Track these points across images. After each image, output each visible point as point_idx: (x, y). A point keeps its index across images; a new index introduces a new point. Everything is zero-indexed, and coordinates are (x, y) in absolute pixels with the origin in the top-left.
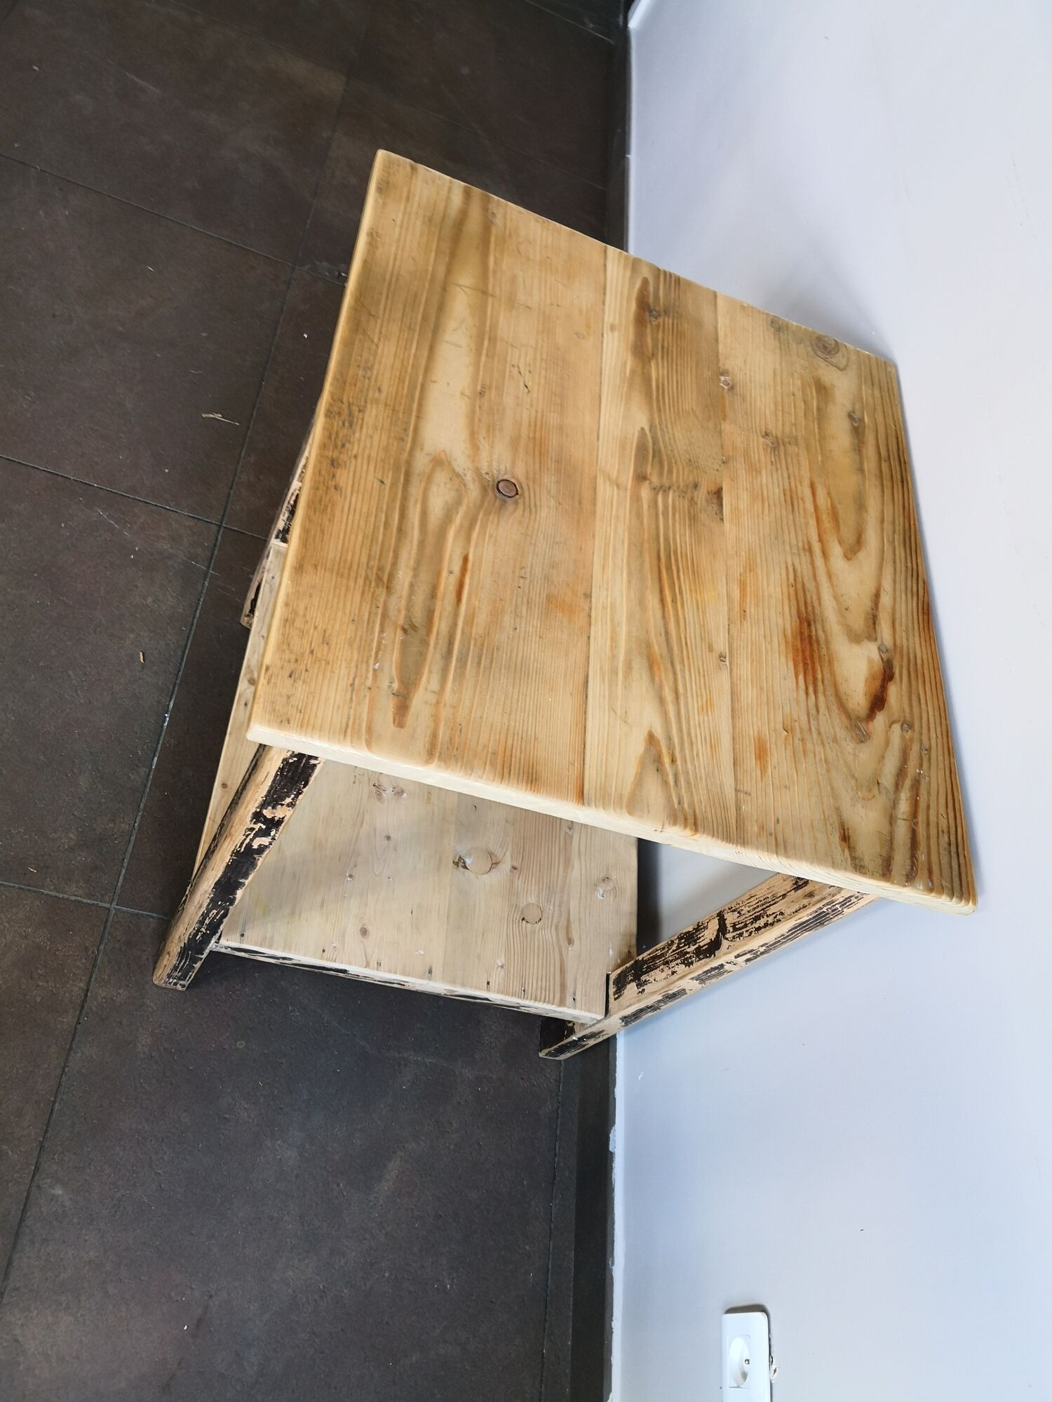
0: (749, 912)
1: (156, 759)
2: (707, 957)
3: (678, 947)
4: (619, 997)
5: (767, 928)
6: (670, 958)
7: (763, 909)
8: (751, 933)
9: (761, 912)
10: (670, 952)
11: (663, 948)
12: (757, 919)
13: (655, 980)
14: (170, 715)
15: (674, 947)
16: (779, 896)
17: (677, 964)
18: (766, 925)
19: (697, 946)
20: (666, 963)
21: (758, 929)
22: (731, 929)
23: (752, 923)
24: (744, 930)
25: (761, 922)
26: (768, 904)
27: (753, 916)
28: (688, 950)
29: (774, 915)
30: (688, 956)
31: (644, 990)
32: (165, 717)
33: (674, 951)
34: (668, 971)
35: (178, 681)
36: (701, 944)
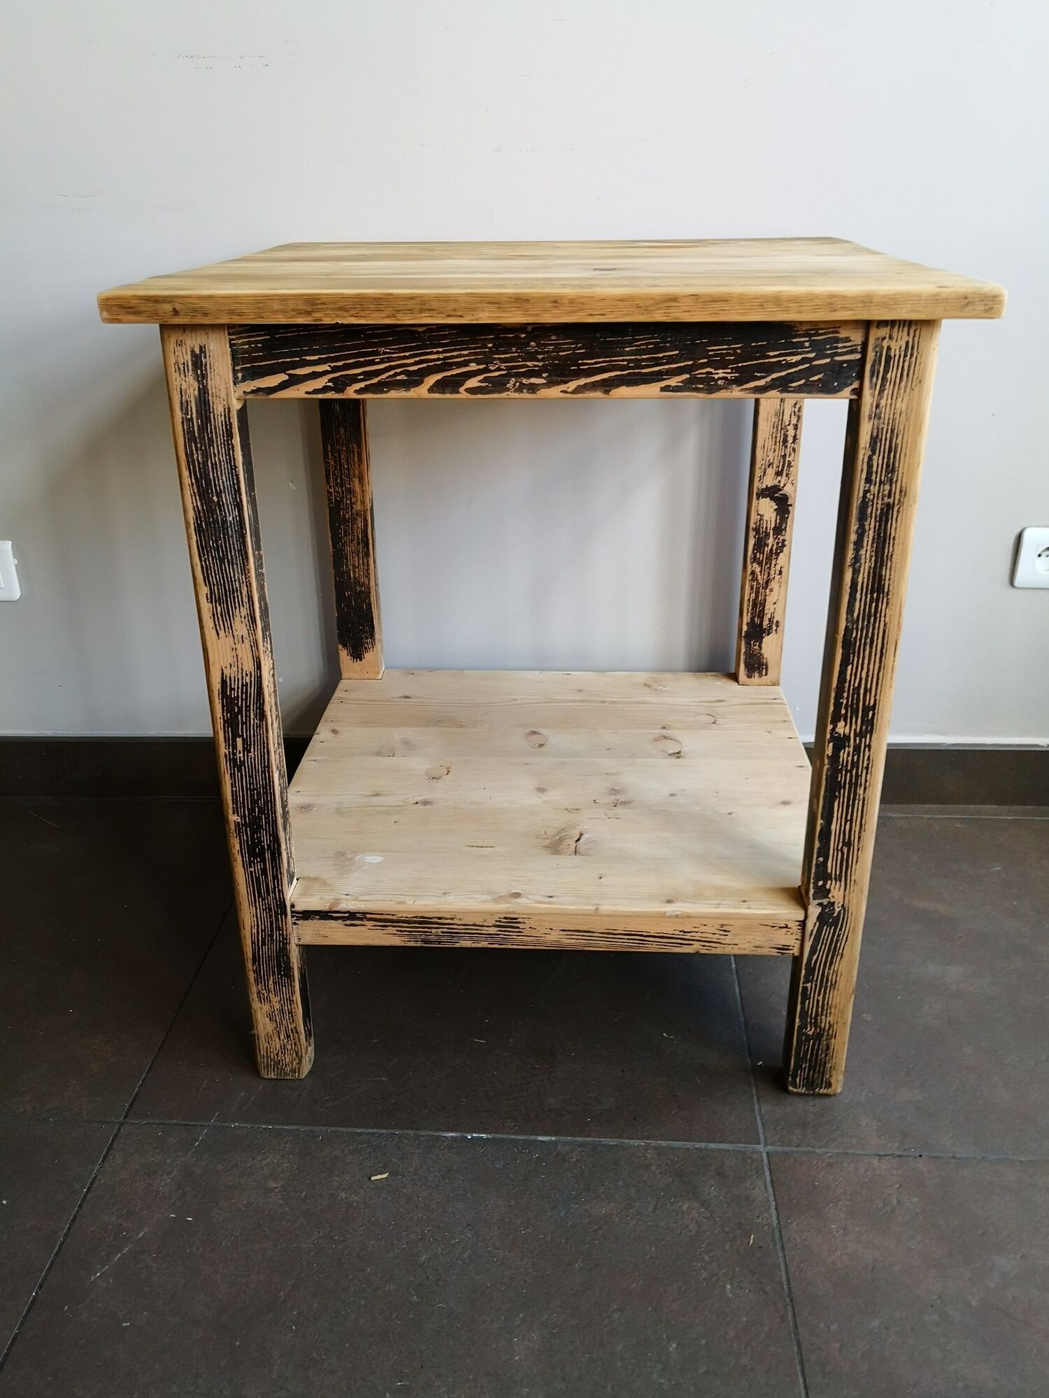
0: (775, 451)
1: (540, 1138)
2: (788, 517)
3: (760, 563)
4: (767, 668)
5: (799, 426)
6: (765, 576)
7: (782, 429)
8: (794, 450)
9: (782, 433)
10: (759, 578)
11: (752, 589)
12: (785, 441)
13: (775, 603)
14: (468, 1132)
15: (758, 570)
16: (779, 407)
17: (775, 565)
18: (796, 427)
19: (771, 532)
20: (767, 583)
21: (795, 438)
22: (779, 478)
23: (786, 447)
24: (787, 459)
25: (791, 432)
26: (780, 422)
27: (781, 444)
28: (770, 547)
29: (793, 414)
30: (774, 548)
31: (777, 622)
32: (473, 1137)
33: (761, 572)
34: (774, 585)
35: (412, 1132)
36: (773, 526)
